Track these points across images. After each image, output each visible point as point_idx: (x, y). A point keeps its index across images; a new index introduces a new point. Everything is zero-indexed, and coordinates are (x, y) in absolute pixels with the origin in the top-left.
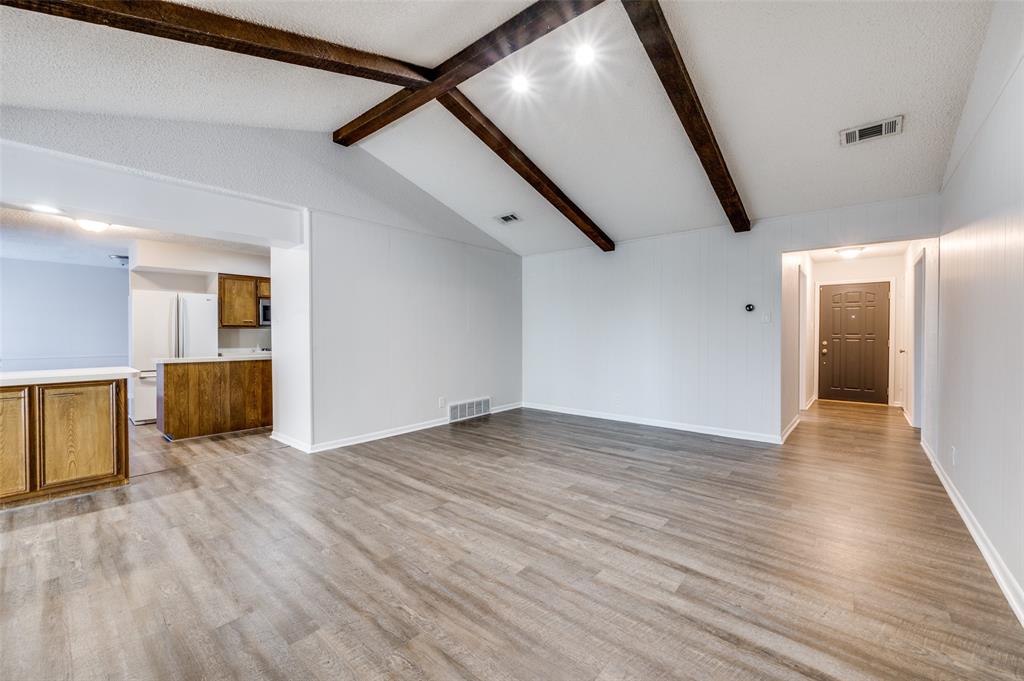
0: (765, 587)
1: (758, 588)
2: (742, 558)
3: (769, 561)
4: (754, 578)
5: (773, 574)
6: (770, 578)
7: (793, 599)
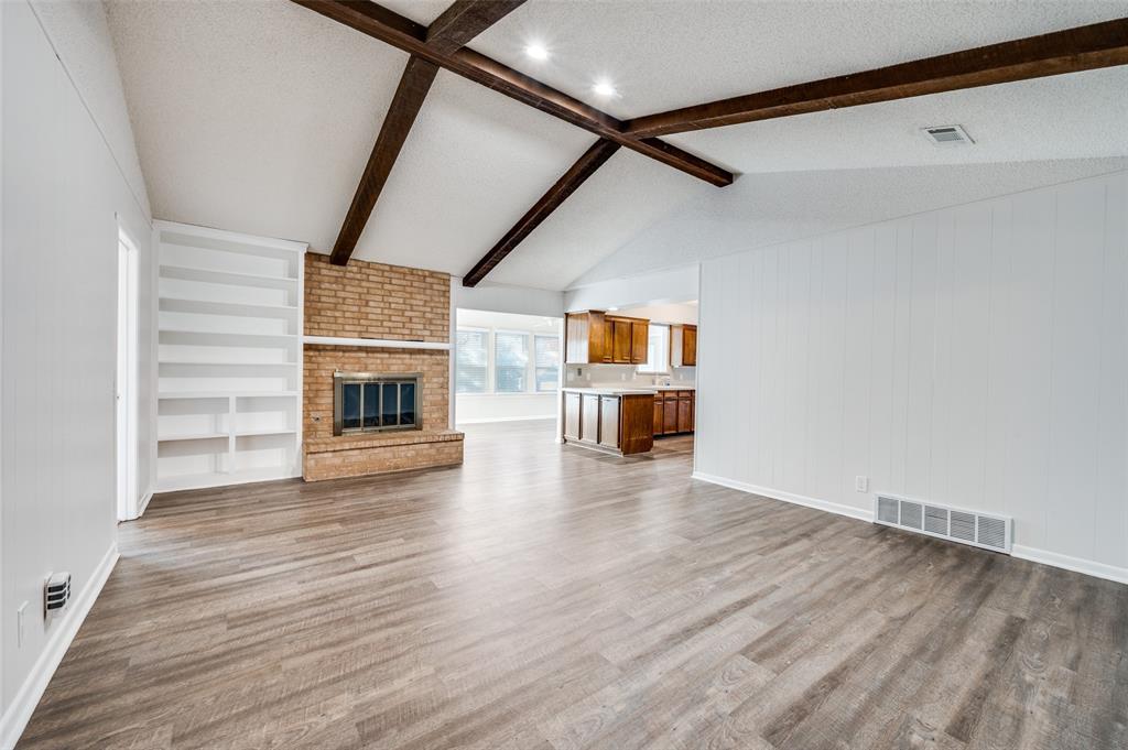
0: (302, 590)
1: (307, 586)
2: (339, 598)
3: (315, 610)
4: (314, 591)
5: (303, 602)
6: (304, 598)
7: (277, 595)
